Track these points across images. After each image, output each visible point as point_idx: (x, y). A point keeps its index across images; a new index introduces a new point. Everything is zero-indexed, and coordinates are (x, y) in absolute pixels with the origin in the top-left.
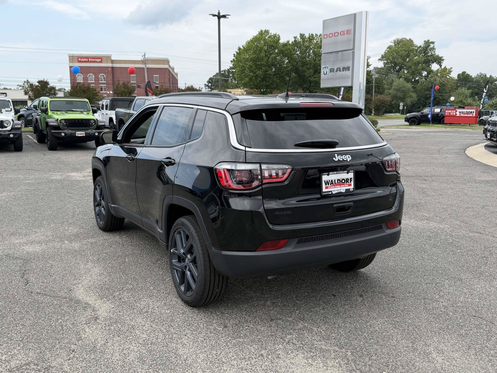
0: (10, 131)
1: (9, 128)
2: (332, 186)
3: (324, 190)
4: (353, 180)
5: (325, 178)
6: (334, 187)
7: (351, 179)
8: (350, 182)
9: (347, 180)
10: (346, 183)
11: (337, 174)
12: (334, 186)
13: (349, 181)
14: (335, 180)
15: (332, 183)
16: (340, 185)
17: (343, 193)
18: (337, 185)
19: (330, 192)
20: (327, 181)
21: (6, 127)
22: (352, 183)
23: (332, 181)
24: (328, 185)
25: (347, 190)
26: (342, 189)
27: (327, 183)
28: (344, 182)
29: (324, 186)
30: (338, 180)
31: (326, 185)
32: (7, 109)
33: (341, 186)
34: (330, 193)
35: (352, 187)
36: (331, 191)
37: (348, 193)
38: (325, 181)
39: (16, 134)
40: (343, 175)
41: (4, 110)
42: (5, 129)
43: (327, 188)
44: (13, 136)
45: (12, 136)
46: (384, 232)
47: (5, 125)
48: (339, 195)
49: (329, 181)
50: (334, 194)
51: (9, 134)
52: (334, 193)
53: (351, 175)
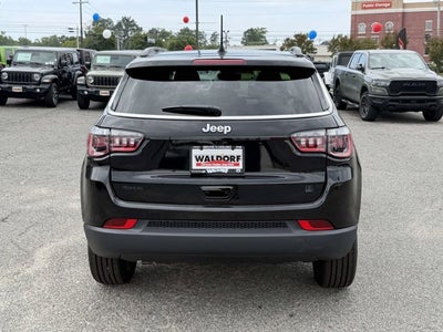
2: (207, 163)
3: (194, 166)
4: (241, 158)
6: (210, 164)
7: (238, 156)
8: (238, 161)
9: (232, 158)
10: (231, 161)
11: (214, 149)
13: (236, 160)
14: (212, 156)
15: (207, 160)
16: (221, 163)
17: (224, 173)
18: (215, 163)
19: (202, 170)
20: (199, 156)
22: (241, 162)
23: (207, 157)
24: (201, 161)
25: (232, 171)
26: (224, 169)
28: (227, 161)
29: (194, 161)
30: (218, 157)
31: (198, 161)
33: (223, 164)
34: (203, 172)
35: (239, 167)
36: (205, 170)
37: (231, 174)
38: (196, 156)
40: (226, 151)
43: (198, 165)
46: (290, 232)
49: (203, 156)
52: (209, 172)
53: (239, 152)
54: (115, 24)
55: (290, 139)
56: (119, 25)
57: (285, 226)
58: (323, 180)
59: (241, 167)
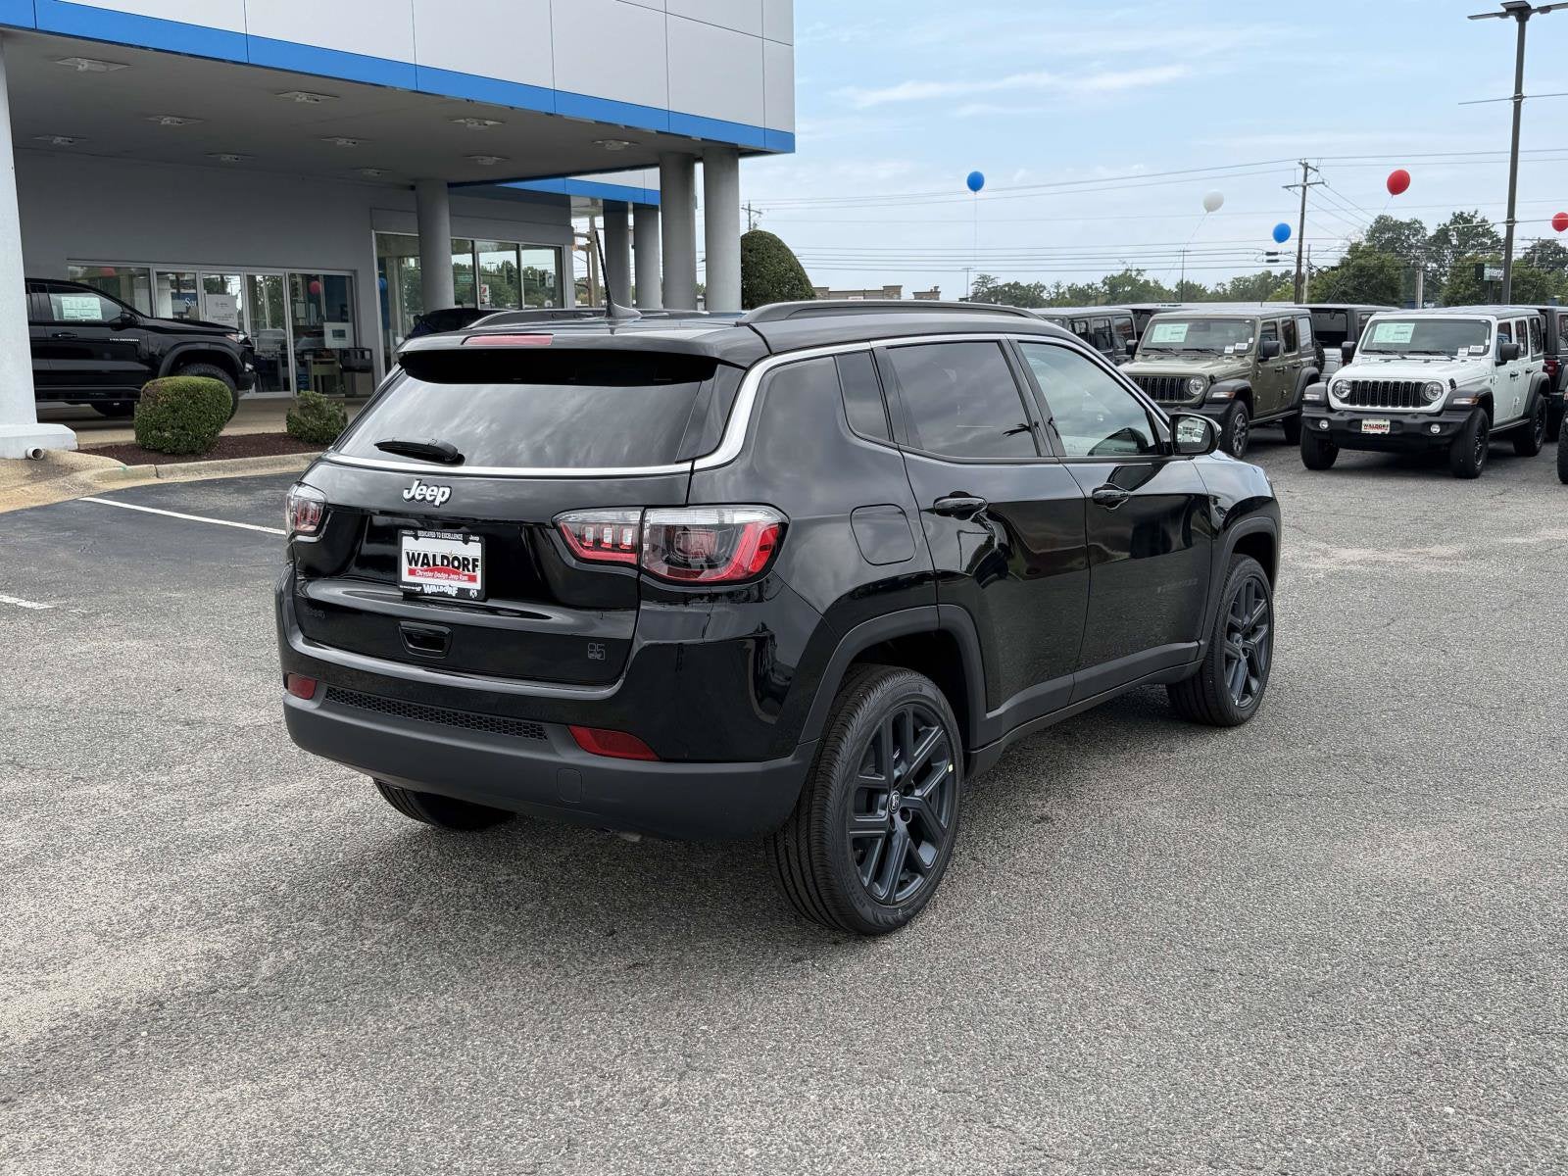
0: (1438, 414)
1: (1435, 406)
2: (426, 571)
3: (405, 576)
4: (479, 564)
5: (409, 544)
6: (431, 574)
7: (475, 560)
8: (474, 571)
9: (464, 563)
10: (464, 570)
11: (436, 538)
12: (431, 571)
13: (470, 567)
14: (434, 556)
15: (426, 562)
16: (448, 572)
17: (451, 596)
18: (440, 571)
19: (415, 585)
20: (413, 554)
21: (1428, 403)
22: (479, 573)
23: (426, 556)
24: (416, 565)
25: (463, 593)
26: (451, 585)
27: (413, 559)
28: (458, 568)
29: (405, 566)
30: (444, 557)
31: (410, 564)
32: (1473, 348)
33: (452, 576)
34: (418, 589)
35: (476, 586)
36: (421, 585)
37: (462, 600)
38: (408, 553)
39: (1448, 423)
40: (455, 547)
41: (1466, 350)
42: (1422, 409)
43: (412, 572)
44: (1439, 430)
45: (1436, 429)
46: (554, 752)
47: (1430, 396)
48: (440, 599)
49: (419, 554)
50: (428, 594)
51: (1430, 424)
52: (427, 590)
53: (474, 550)
54: (1431, 232)
55: (555, 526)
56: (1443, 235)
57: (541, 735)
58: (628, 635)
59: (477, 585)
